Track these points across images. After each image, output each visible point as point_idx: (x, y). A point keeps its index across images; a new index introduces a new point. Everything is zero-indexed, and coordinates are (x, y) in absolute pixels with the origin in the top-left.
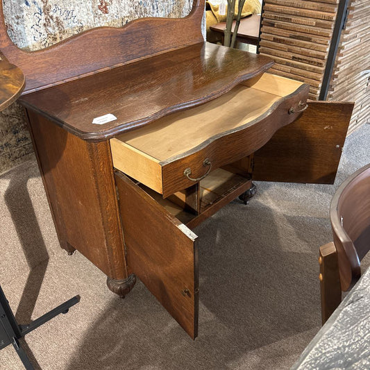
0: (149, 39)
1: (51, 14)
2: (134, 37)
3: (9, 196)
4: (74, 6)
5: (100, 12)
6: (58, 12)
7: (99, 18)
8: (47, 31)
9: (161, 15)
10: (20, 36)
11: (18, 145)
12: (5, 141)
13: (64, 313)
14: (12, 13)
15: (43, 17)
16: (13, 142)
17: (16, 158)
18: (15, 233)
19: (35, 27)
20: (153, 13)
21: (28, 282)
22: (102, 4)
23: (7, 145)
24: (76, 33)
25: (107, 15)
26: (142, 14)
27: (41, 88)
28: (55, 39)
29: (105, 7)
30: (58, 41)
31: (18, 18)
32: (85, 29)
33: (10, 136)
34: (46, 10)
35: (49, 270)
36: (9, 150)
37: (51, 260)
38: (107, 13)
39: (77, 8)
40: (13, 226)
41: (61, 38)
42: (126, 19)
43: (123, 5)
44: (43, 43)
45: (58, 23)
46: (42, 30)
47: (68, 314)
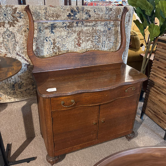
0: (94, 59)
1: (56, 45)
2: (87, 57)
3: (23, 108)
4: (66, 43)
5: (77, 46)
6: (59, 44)
7: (76, 48)
8: (53, 51)
9: (106, 49)
10: (42, 51)
11: (33, 90)
12: (28, 88)
13: (27, 162)
14: (40, 43)
15: (53, 45)
16: (32, 88)
17: (31, 94)
18: (23, 123)
19: (49, 49)
20: (102, 48)
21: (23, 144)
22: (78, 43)
23: (29, 89)
24: (65, 52)
25: (80, 47)
26: (96, 48)
27: (42, 71)
28: (56, 54)
29: (80, 44)
30: (57, 54)
31: (42, 45)
32: (69, 51)
33: (31, 86)
34: (54, 43)
35: (33, 142)
36: (29, 91)
37: (35, 138)
38: (80, 46)
39: (67, 44)
40: (23, 120)
41: (58, 54)
42: (88, 49)
43: (88, 44)
44: (51, 55)
45: (58, 48)
46: (51, 50)
47: (29, 164)
